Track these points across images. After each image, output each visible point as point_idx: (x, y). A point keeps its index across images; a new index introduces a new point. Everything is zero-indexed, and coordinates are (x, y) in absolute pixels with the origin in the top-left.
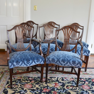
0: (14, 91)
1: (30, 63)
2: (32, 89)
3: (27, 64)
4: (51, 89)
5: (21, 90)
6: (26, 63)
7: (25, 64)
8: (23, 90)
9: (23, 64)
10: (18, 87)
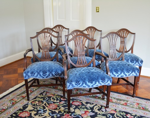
0: (33, 109)
1: (47, 75)
2: (54, 111)
3: (44, 76)
4: (75, 116)
5: (41, 109)
6: (42, 75)
7: (40, 75)
8: (43, 109)
9: (39, 76)
10: (41, 105)
